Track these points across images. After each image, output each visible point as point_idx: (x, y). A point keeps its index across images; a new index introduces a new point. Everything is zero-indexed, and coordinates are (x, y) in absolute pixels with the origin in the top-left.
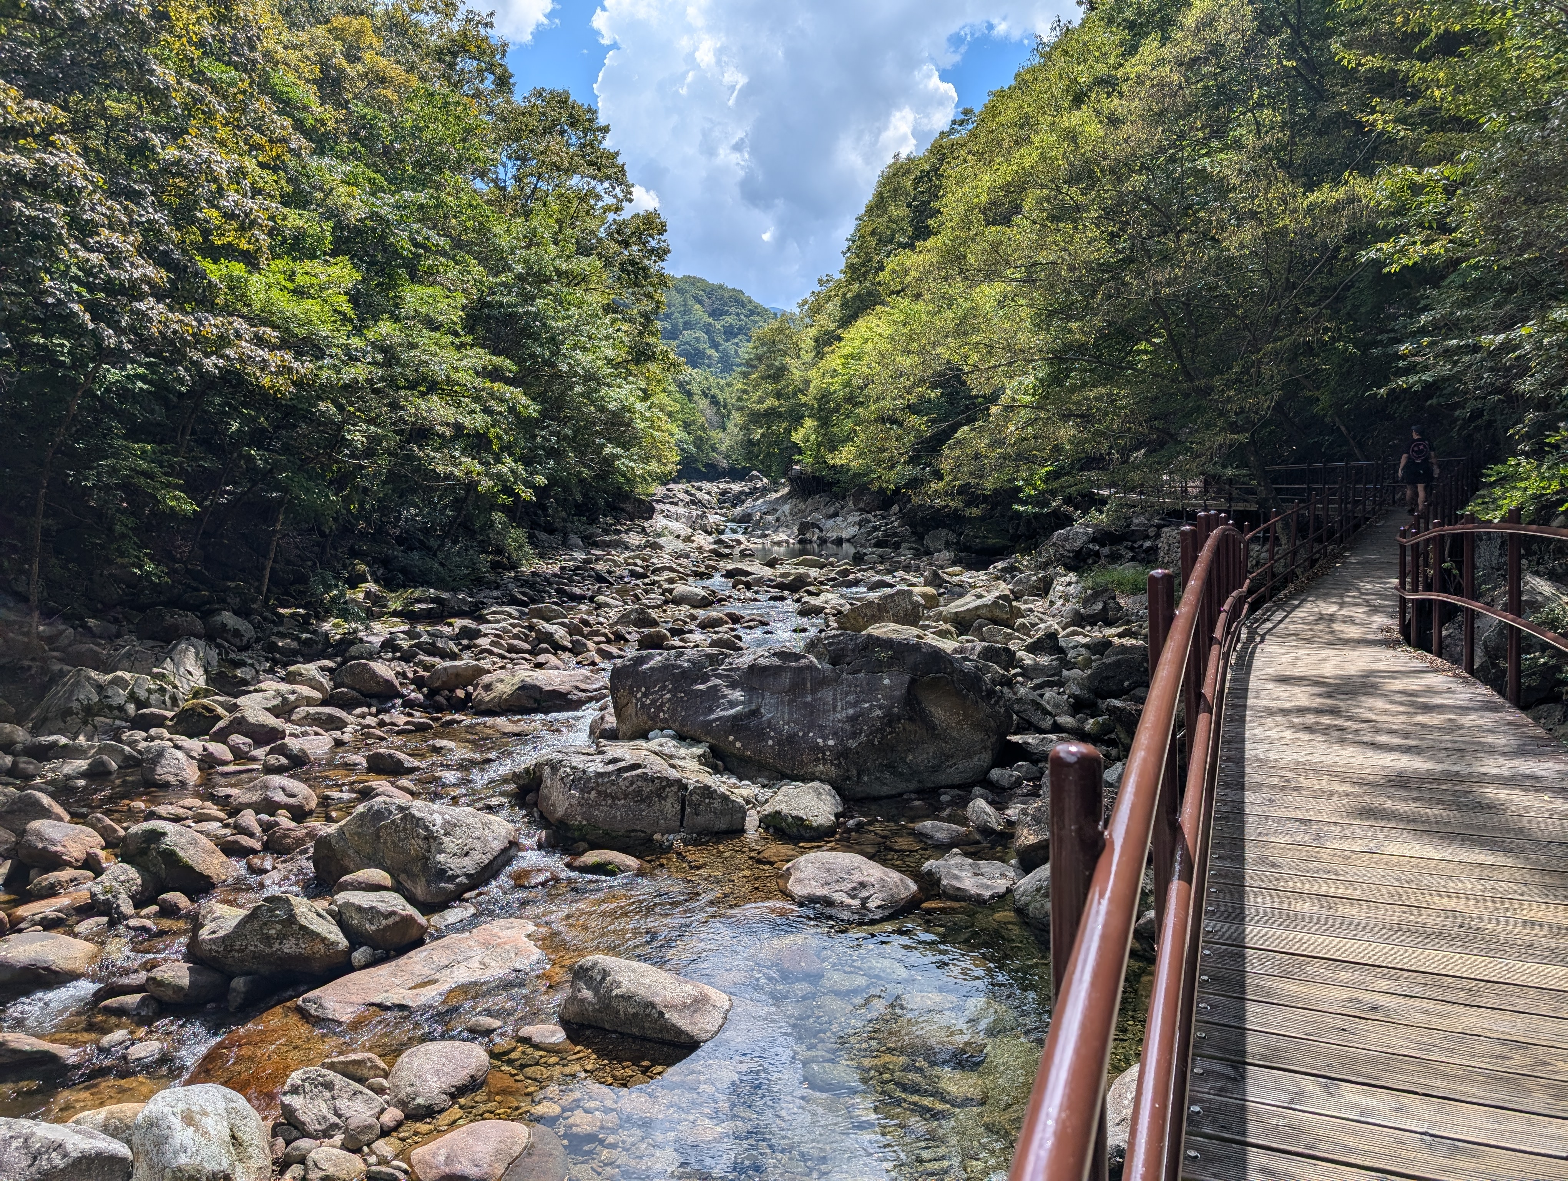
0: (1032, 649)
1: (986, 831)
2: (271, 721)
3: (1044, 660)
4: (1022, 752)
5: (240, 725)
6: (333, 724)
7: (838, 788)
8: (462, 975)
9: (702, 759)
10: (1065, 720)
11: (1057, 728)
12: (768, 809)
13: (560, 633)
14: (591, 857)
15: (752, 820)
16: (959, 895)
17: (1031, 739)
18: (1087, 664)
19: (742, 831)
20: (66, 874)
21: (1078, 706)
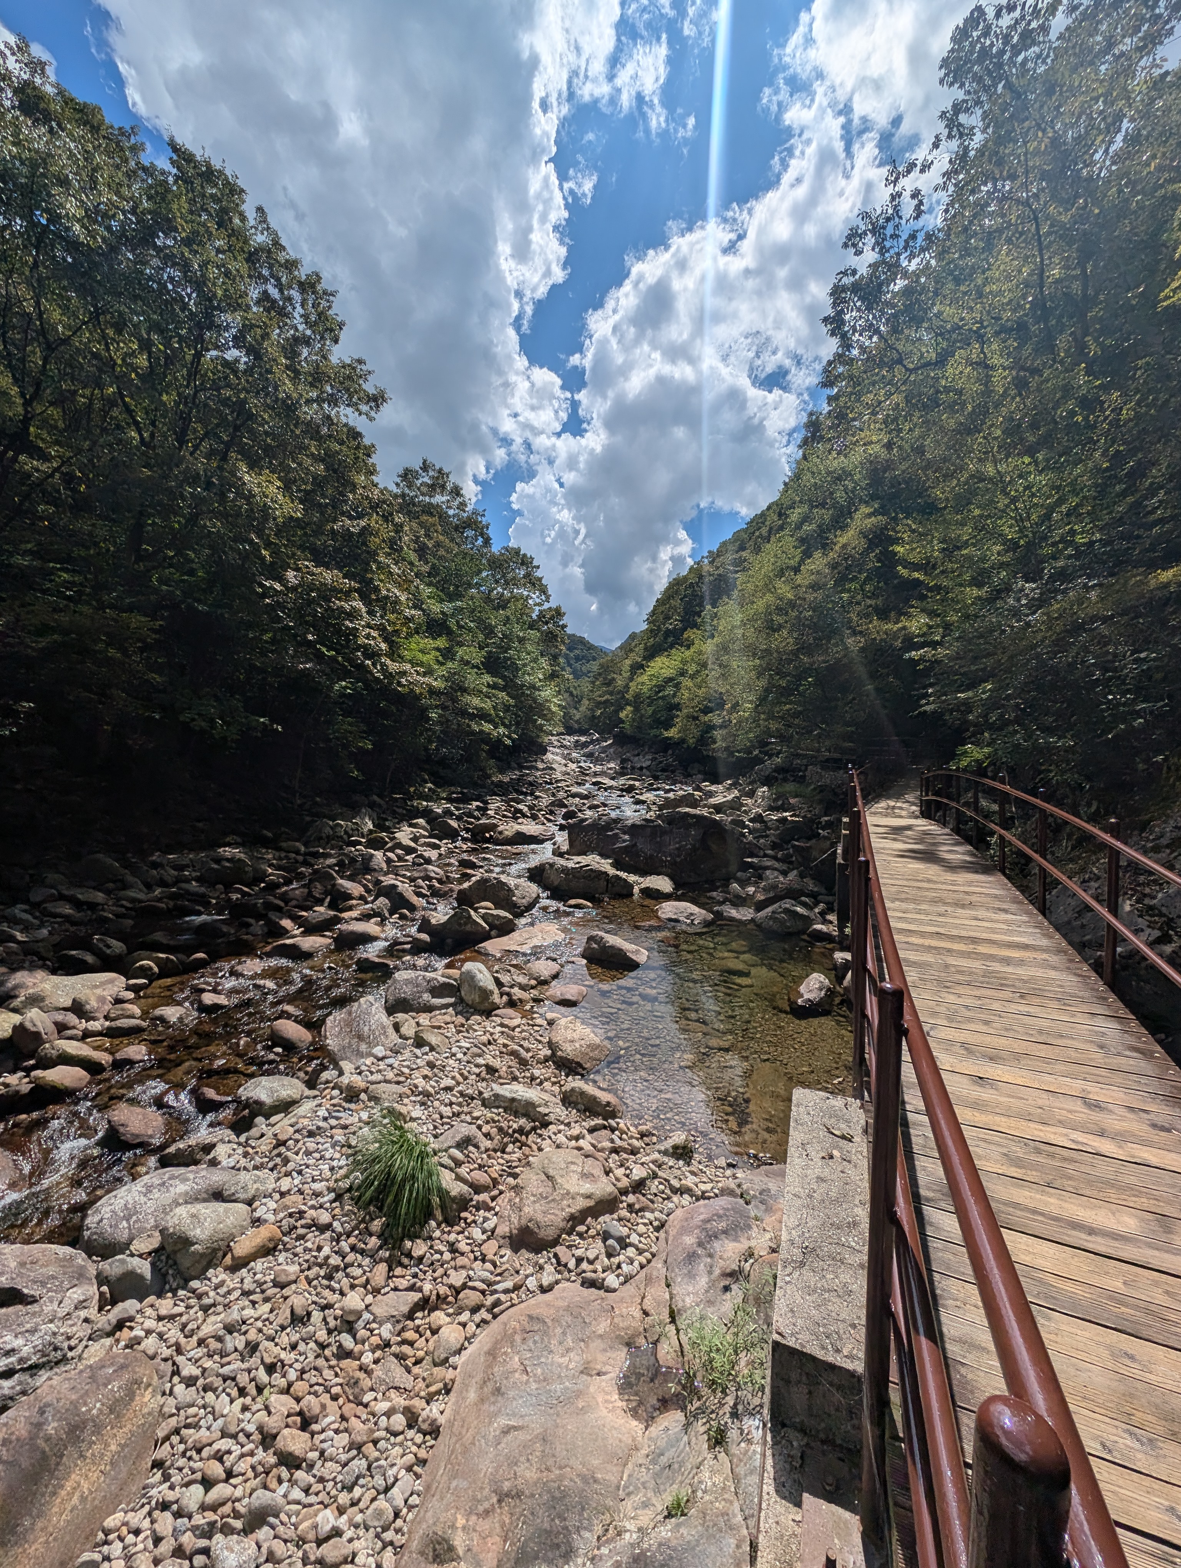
0: (750, 820)
1: (738, 897)
2: (413, 844)
3: (758, 825)
4: (751, 865)
5: (399, 845)
6: (436, 847)
7: (672, 878)
8: (536, 942)
9: (612, 865)
10: (769, 852)
11: (765, 856)
12: (643, 886)
13: (526, 809)
14: (572, 902)
15: (636, 890)
16: (732, 919)
17: (755, 860)
18: (777, 828)
19: (632, 895)
20: (354, 902)
21: (774, 846)
